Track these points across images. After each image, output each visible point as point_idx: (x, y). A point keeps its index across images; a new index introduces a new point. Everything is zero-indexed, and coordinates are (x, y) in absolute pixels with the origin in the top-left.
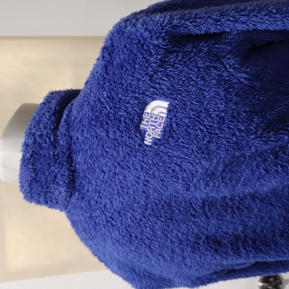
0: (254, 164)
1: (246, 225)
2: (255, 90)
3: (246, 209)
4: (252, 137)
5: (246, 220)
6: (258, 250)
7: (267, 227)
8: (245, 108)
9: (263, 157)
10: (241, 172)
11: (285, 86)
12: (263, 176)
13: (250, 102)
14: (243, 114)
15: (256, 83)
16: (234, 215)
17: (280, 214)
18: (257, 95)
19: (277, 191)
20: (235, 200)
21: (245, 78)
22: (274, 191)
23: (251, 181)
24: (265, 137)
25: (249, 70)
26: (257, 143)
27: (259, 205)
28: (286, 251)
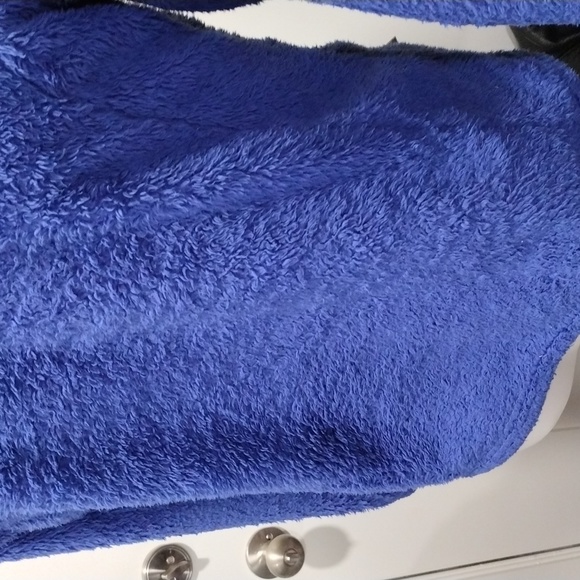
0: (48, 276)
1: (44, 425)
2: (45, 92)
3: (40, 386)
4: (33, 204)
5: (43, 412)
6: (72, 483)
7: (98, 430)
8: (13, 133)
9: (71, 260)
10: (17, 294)
11: (124, 98)
12: (71, 307)
13: (28, 120)
14: (10, 145)
15: (46, 77)
16: (11, 400)
17: (127, 401)
18: (47, 104)
19: (118, 348)
20: (13, 363)
21: (16, 59)
22: (109, 347)
23: (44, 316)
24: (66, 209)
25: (25, 40)
26: (48, 222)
27: (73, 379)
28: (141, 486)
